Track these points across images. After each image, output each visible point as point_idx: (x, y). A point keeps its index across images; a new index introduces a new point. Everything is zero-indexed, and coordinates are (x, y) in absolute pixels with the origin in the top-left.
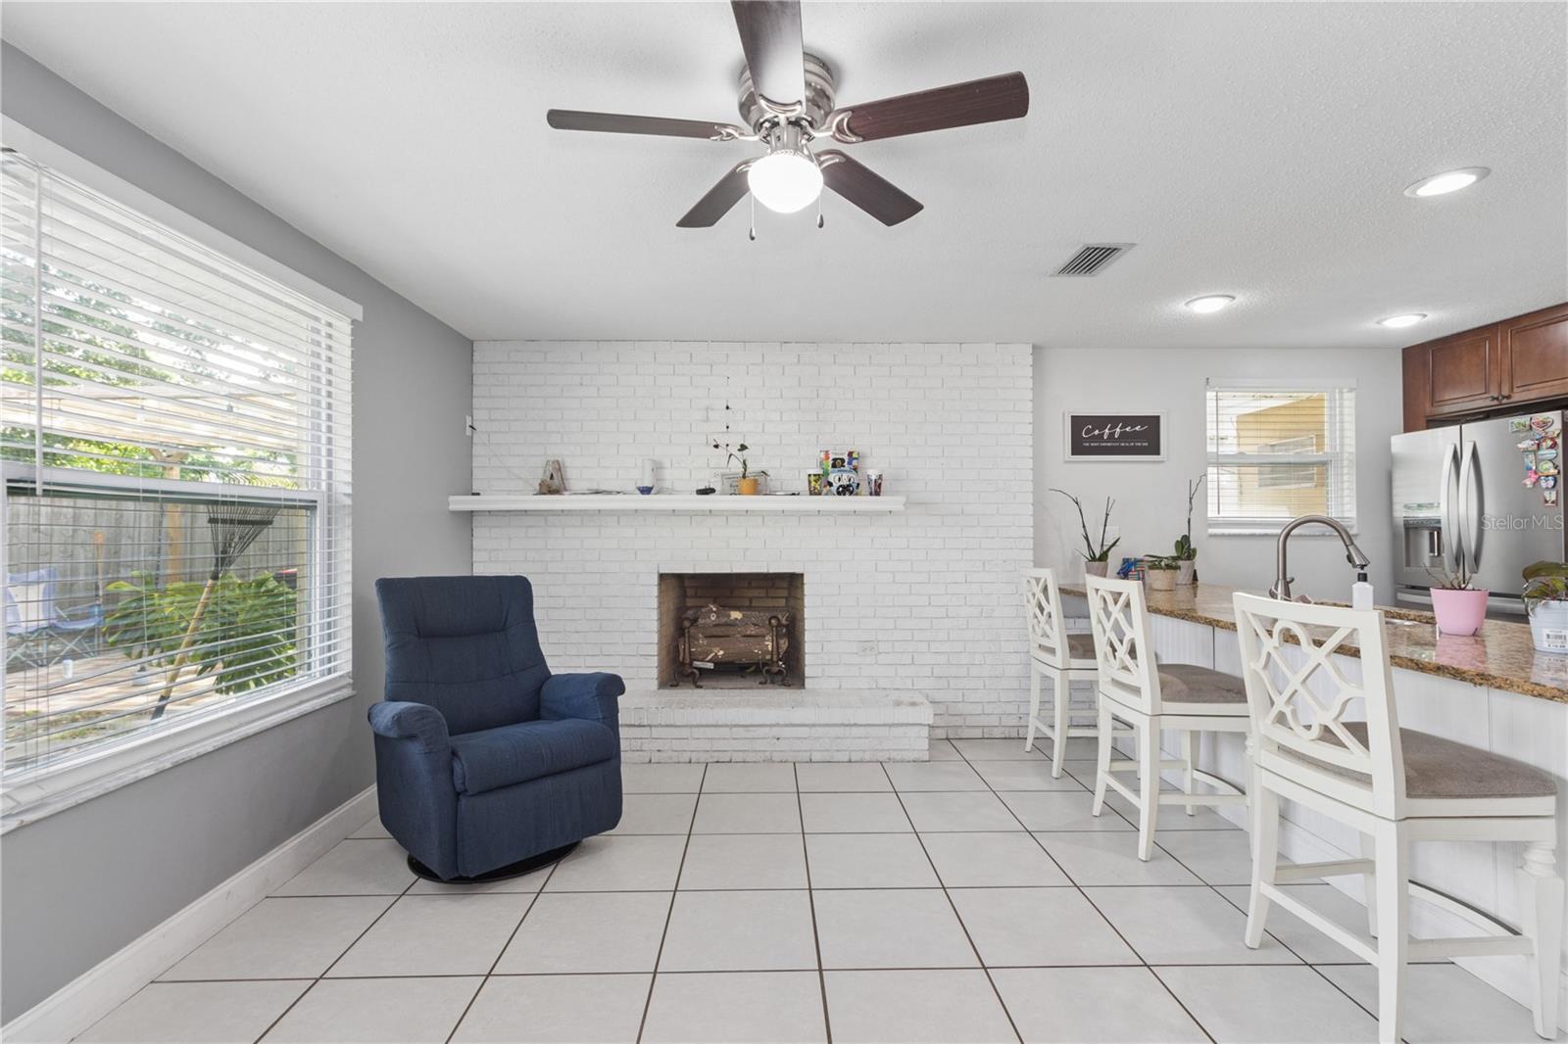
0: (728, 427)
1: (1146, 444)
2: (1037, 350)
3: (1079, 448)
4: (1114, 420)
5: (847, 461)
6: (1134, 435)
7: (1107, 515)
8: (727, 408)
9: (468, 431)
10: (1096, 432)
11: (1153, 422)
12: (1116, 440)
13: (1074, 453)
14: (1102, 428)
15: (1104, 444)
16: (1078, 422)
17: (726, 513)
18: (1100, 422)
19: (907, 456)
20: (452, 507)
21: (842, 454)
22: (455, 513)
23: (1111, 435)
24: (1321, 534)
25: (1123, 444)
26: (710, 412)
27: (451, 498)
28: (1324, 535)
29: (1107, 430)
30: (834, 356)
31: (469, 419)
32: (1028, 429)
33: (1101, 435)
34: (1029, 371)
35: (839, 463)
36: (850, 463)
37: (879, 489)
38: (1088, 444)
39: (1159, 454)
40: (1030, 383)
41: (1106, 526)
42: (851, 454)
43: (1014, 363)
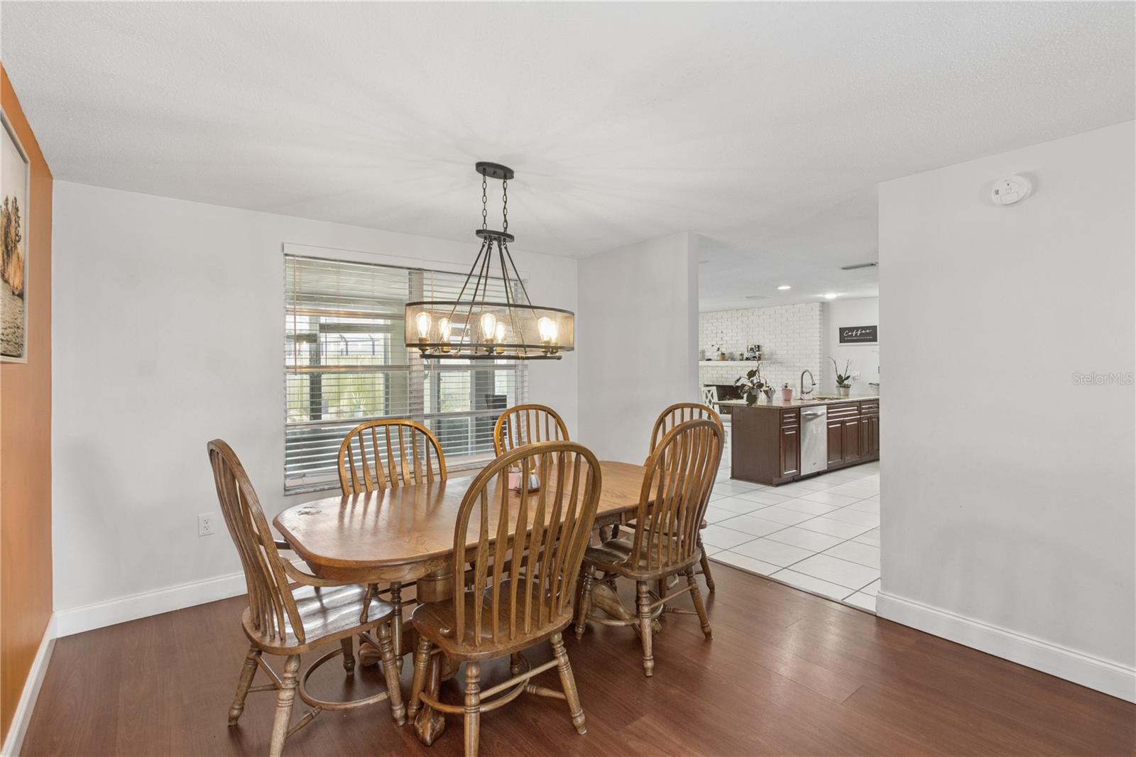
0: (722, 338)
1: (871, 337)
3: (842, 340)
4: (857, 329)
6: (866, 334)
7: (847, 367)
8: (722, 332)
10: (850, 333)
11: (874, 329)
12: (858, 337)
13: (841, 342)
14: (852, 332)
15: (853, 338)
16: (842, 330)
18: (851, 329)
19: (775, 346)
23: (856, 335)
25: (861, 338)
26: (717, 334)
29: (854, 333)
30: (753, 313)
32: (818, 334)
33: (852, 335)
34: (818, 313)
35: (752, 349)
36: (756, 349)
37: (759, 358)
38: (846, 338)
39: (876, 341)
40: (818, 317)
41: (846, 370)
42: (755, 346)
43: (812, 310)
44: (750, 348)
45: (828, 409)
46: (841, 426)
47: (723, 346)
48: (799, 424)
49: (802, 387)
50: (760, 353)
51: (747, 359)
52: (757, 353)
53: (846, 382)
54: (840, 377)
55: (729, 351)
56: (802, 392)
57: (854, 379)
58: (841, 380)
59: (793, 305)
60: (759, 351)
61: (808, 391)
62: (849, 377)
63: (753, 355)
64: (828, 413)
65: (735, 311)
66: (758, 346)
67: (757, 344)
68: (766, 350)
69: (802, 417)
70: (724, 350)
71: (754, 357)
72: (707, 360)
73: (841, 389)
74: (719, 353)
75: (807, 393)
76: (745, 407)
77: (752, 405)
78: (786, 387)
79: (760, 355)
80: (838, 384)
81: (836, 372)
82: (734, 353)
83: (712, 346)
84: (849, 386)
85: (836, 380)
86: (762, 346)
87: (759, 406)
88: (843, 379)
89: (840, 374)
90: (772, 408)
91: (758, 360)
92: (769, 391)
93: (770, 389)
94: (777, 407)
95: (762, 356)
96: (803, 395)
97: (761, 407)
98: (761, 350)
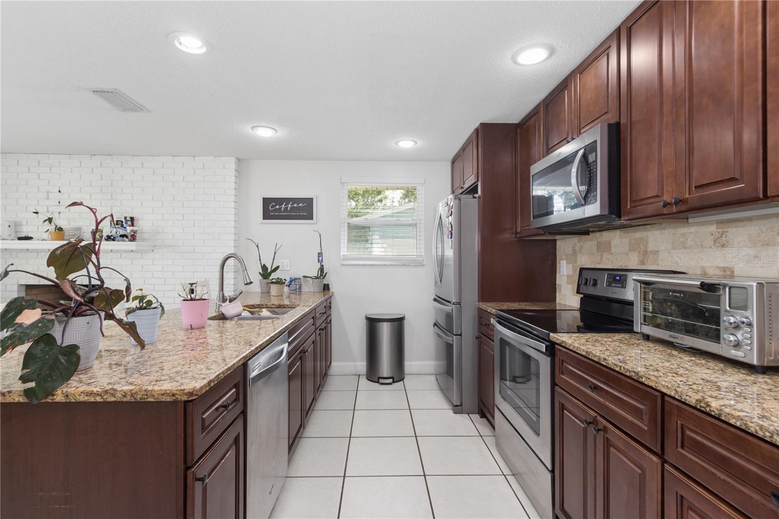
0: (59, 202)
1: (306, 214)
2: (239, 160)
3: (267, 215)
4: (286, 201)
5: (124, 222)
6: (299, 209)
7: (275, 253)
8: (60, 191)
10: (277, 207)
11: (309, 202)
12: (288, 212)
13: (264, 218)
14: (281, 205)
15: (282, 214)
16: (266, 202)
17: (37, 251)
18: (279, 201)
19: (163, 220)
21: (121, 218)
23: (286, 209)
24: (403, 264)
25: (292, 214)
26: (50, 194)
28: (404, 265)
29: (283, 206)
30: (122, 163)
33: (280, 209)
34: (233, 173)
35: (119, 223)
36: (126, 223)
37: (133, 238)
38: (273, 214)
39: (313, 219)
40: (233, 179)
41: (274, 259)
42: (125, 218)
43: (224, 168)
44: (117, 221)
46: (301, 362)
47: (62, 215)
48: (245, 412)
49: (222, 288)
50: (134, 228)
51: (110, 238)
52: (129, 229)
53: (274, 276)
54: (264, 268)
56: (224, 299)
58: (266, 273)
59: (194, 157)
60: (133, 225)
61: (234, 294)
62: (278, 268)
63: (122, 232)
64: (290, 344)
66: (132, 219)
67: (128, 216)
68: (143, 225)
70: (61, 222)
71: (122, 236)
72: (20, 239)
73: (270, 285)
74: (52, 228)
75: (231, 301)
76: (19, 403)
77: (59, 392)
78: (192, 291)
79: (135, 232)
80: (262, 278)
81: (260, 260)
82: (85, 229)
83: (37, 213)
84: (284, 281)
85: (260, 273)
86: (138, 220)
87: (91, 394)
88: (269, 271)
89: (264, 265)
90: (151, 400)
91: (131, 241)
92: (145, 308)
93: (150, 303)
94: (174, 395)
95: (138, 235)
96: (223, 304)
97: (98, 399)
98: (135, 225)
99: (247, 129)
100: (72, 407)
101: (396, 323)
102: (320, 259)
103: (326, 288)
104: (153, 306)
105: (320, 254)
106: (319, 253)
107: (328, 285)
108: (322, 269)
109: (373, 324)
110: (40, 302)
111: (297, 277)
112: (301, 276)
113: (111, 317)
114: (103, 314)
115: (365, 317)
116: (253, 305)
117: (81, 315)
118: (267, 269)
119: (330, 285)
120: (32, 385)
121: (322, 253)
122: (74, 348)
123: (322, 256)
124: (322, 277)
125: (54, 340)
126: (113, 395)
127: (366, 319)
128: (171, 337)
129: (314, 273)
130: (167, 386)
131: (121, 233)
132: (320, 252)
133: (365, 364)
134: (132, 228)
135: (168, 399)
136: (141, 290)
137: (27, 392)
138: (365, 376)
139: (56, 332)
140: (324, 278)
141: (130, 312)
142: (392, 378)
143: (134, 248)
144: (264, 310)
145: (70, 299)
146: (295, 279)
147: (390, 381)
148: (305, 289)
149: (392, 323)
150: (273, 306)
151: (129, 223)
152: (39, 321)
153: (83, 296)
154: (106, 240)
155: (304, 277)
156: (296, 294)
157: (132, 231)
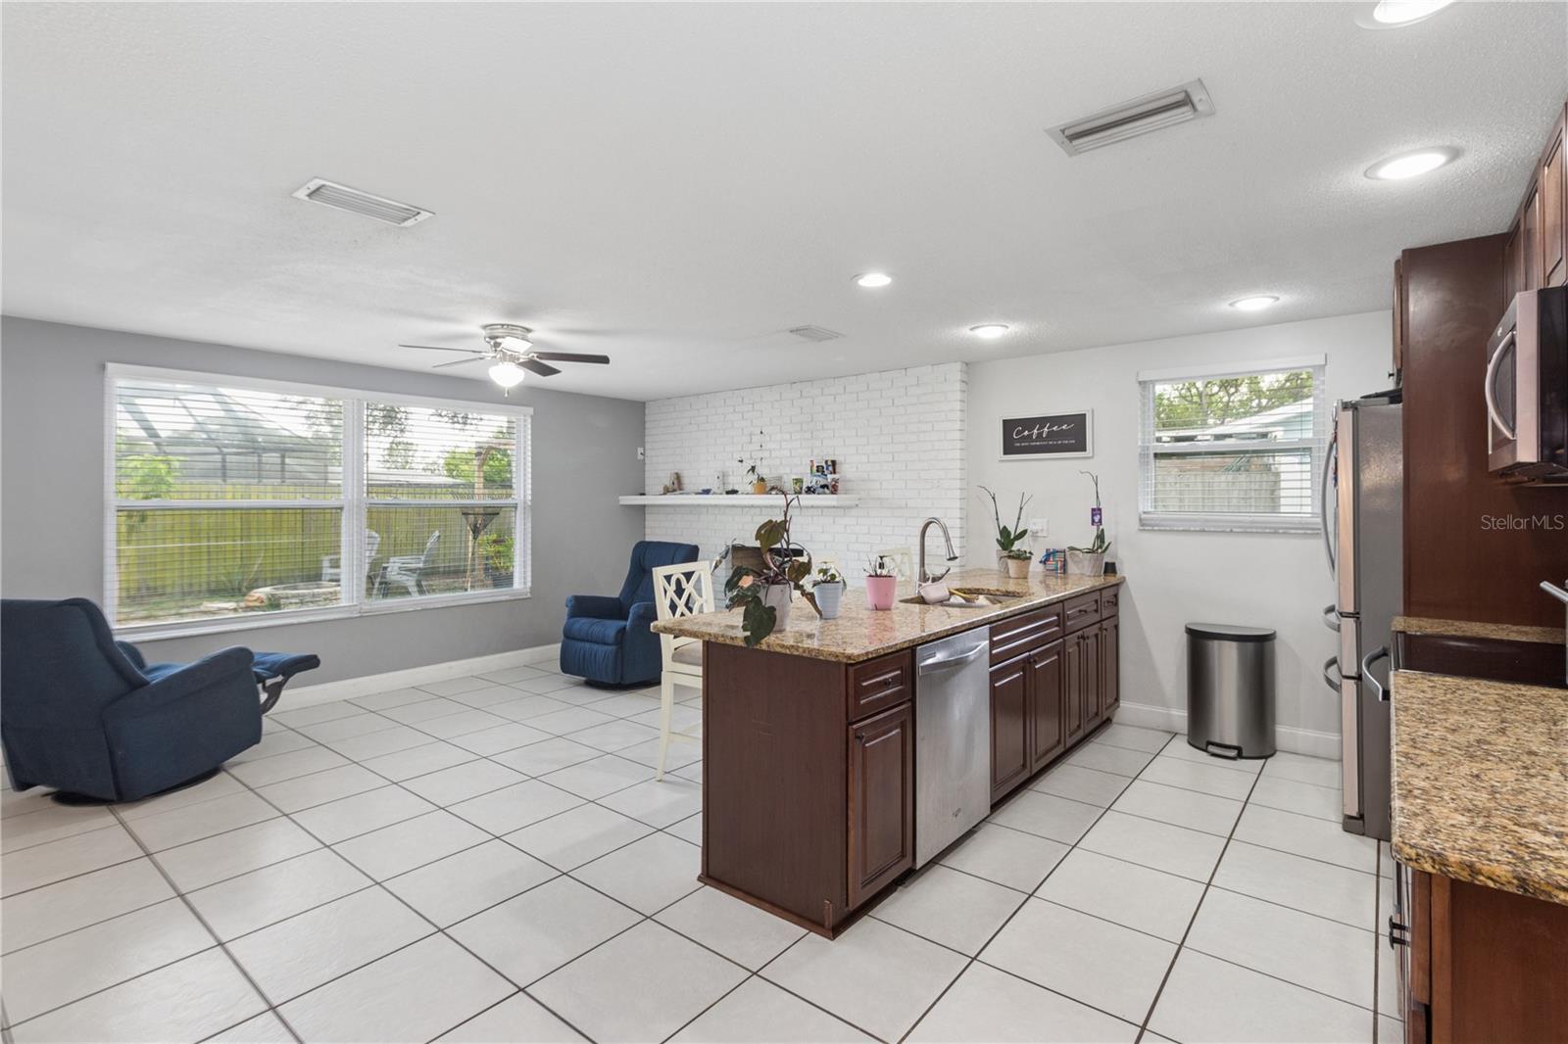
0: (761, 447)
1: (1074, 442)
2: (967, 366)
3: (1009, 448)
4: (1042, 421)
5: (825, 467)
6: (1061, 434)
7: (1021, 509)
8: (761, 433)
9: (640, 457)
10: (1026, 433)
11: (1078, 422)
12: (1044, 440)
13: (1005, 453)
14: (1031, 429)
15: (1034, 444)
16: (1009, 426)
18: (1028, 423)
19: (868, 462)
20: (622, 503)
21: (822, 462)
22: (622, 506)
23: (1040, 435)
24: (1272, 530)
25: (1051, 443)
26: (752, 436)
27: (620, 497)
28: (1276, 532)
29: (1035, 431)
31: (640, 450)
32: (957, 435)
33: (1030, 436)
34: (958, 386)
35: (820, 469)
36: (827, 469)
37: (833, 489)
38: (1018, 444)
39: (1085, 450)
40: (958, 396)
41: (1019, 519)
42: (826, 462)
43: (945, 380)
44: (818, 467)
45: (993, 632)
46: (1024, 676)
47: (765, 462)
48: (913, 701)
49: (923, 564)
50: (836, 475)
51: (810, 490)
52: (830, 477)
53: (1017, 546)
54: (1004, 532)
55: (775, 474)
56: (924, 578)
57: (1035, 535)
58: (1006, 539)
60: (834, 471)
61: (938, 572)
62: (1024, 532)
63: (823, 481)
64: (993, 645)
65: (789, 385)
66: (834, 463)
67: (830, 458)
68: (846, 471)
69: (920, 672)
70: (763, 471)
71: (823, 487)
72: (728, 493)
73: (1010, 561)
74: (753, 478)
75: (935, 580)
76: (741, 647)
77: (763, 641)
78: (882, 566)
79: (836, 481)
80: (1000, 548)
81: (997, 519)
82: (785, 478)
83: (741, 461)
84: (1028, 555)
85: (998, 540)
86: (841, 463)
87: (783, 646)
88: (1012, 537)
89: (1005, 527)
90: (821, 658)
91: (832, 493)
92: (829, 582)
93: (833, 576)
94: (837, 656)
95: (839, 485)
96: (924, 584)
97: (788, 652)
98: (837, 470)
99: (965, 332)
100: (772, 655)
101: (1250, 646)
102: (1097, 519)
103: (1110, 568)
104: (837, 580)
105: (1096, 512)
106: (1093, 510)
107: (1113, 564)
108: (1101, 537)
109: (1199, 641)
110: (752, 570)
111: (1057, 548)
112: (1064, 546)
113: (798, 587)
114: (792, 584)
115: (1184, 629)
116: (969, 589)
117: (778, 583)
118: (1009, 533)
119: (1117, 565)
120: (748, 633)
121: (1100, 510)
122: (773, 609)
123: (1100, 514)
124: (1100, 551)
125: (760, 601)
126: (797, 650)
127: (1187, 632)
128: (854, 615)
129: (1088, 542)
130: (833, 649)
131: (822, 483)
132: (1095, 507)
133: (1186, 714)
134: (833, 476)
135: (833, 659)
136: (825, 563)
137: (746, 638)
138: (1186, 738)
139: (761, 595)
140: (1104, 552)
141: (815, 584)
142: (1239, 749)
143: (834, 503)
144: (981, 597)
145: (770, 569)
146: (1055, 552)
147: (1233, 753)
148: (1072, 568)
149: (1241, 644)
150: (998, 593)
151: (831, 468)
152: (752, 585)
153: (778, 568)
154: (806, 492)
155: (1072, 549)
156: (1057, 578)
157: (833, 480)
